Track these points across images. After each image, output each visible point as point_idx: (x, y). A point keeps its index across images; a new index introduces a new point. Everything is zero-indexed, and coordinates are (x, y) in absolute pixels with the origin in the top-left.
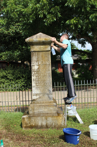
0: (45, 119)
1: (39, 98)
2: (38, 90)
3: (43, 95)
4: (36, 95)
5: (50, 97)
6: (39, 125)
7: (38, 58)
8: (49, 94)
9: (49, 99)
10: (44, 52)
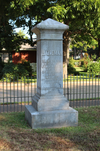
0: (58, 116)
1: (48, 92)
2: (48, 83)
3: (53, 90)
4: (45, 89)
5: (60, 92)
6: (51, 123)
7: (48, 48)
8: (60, 89)
9: (59, 94)
10: (55, 41)
